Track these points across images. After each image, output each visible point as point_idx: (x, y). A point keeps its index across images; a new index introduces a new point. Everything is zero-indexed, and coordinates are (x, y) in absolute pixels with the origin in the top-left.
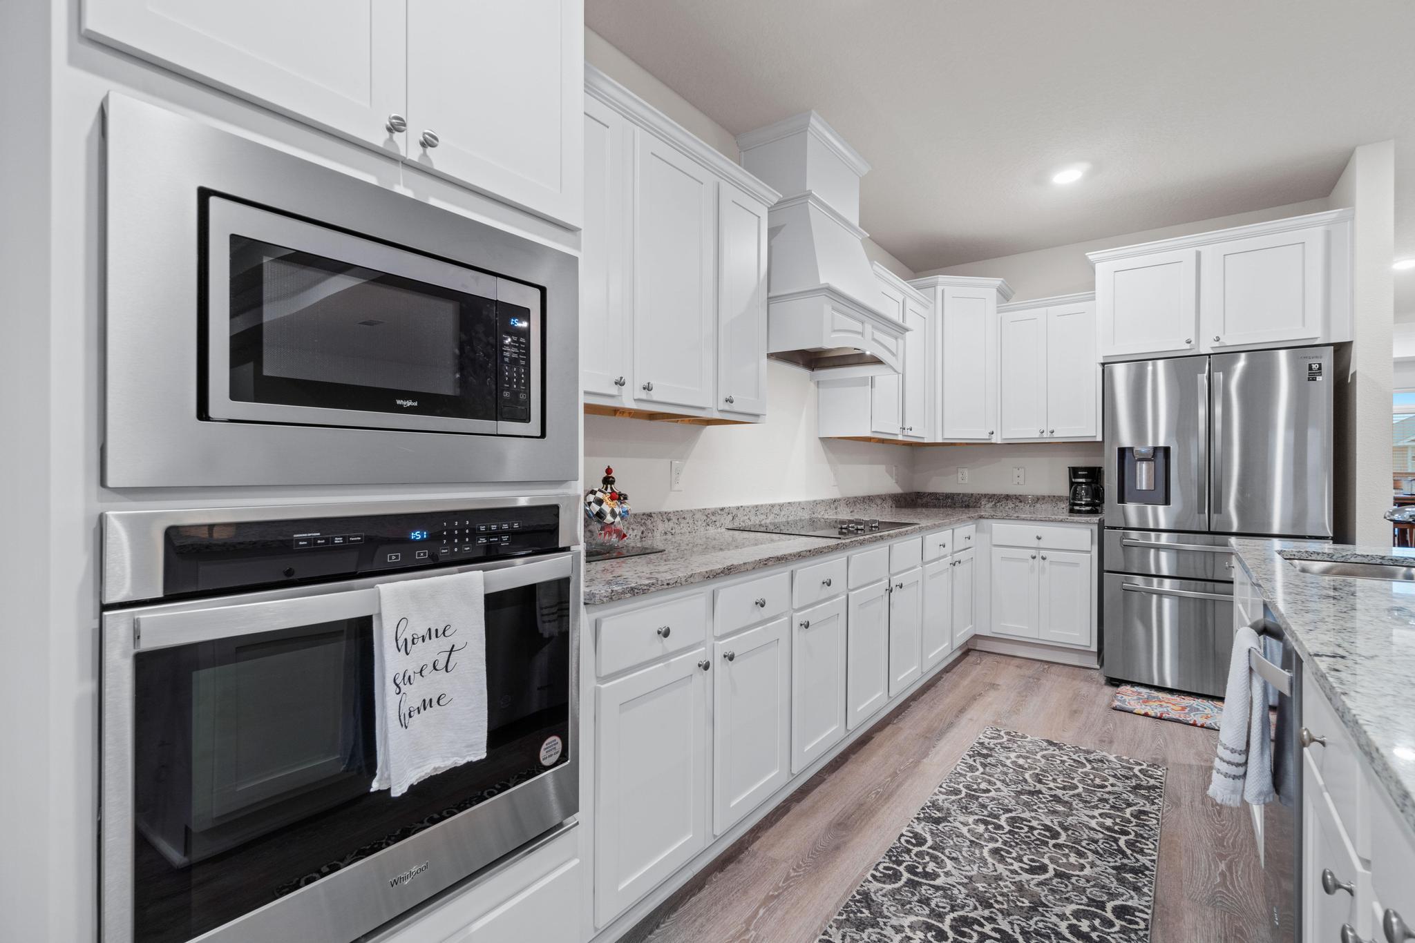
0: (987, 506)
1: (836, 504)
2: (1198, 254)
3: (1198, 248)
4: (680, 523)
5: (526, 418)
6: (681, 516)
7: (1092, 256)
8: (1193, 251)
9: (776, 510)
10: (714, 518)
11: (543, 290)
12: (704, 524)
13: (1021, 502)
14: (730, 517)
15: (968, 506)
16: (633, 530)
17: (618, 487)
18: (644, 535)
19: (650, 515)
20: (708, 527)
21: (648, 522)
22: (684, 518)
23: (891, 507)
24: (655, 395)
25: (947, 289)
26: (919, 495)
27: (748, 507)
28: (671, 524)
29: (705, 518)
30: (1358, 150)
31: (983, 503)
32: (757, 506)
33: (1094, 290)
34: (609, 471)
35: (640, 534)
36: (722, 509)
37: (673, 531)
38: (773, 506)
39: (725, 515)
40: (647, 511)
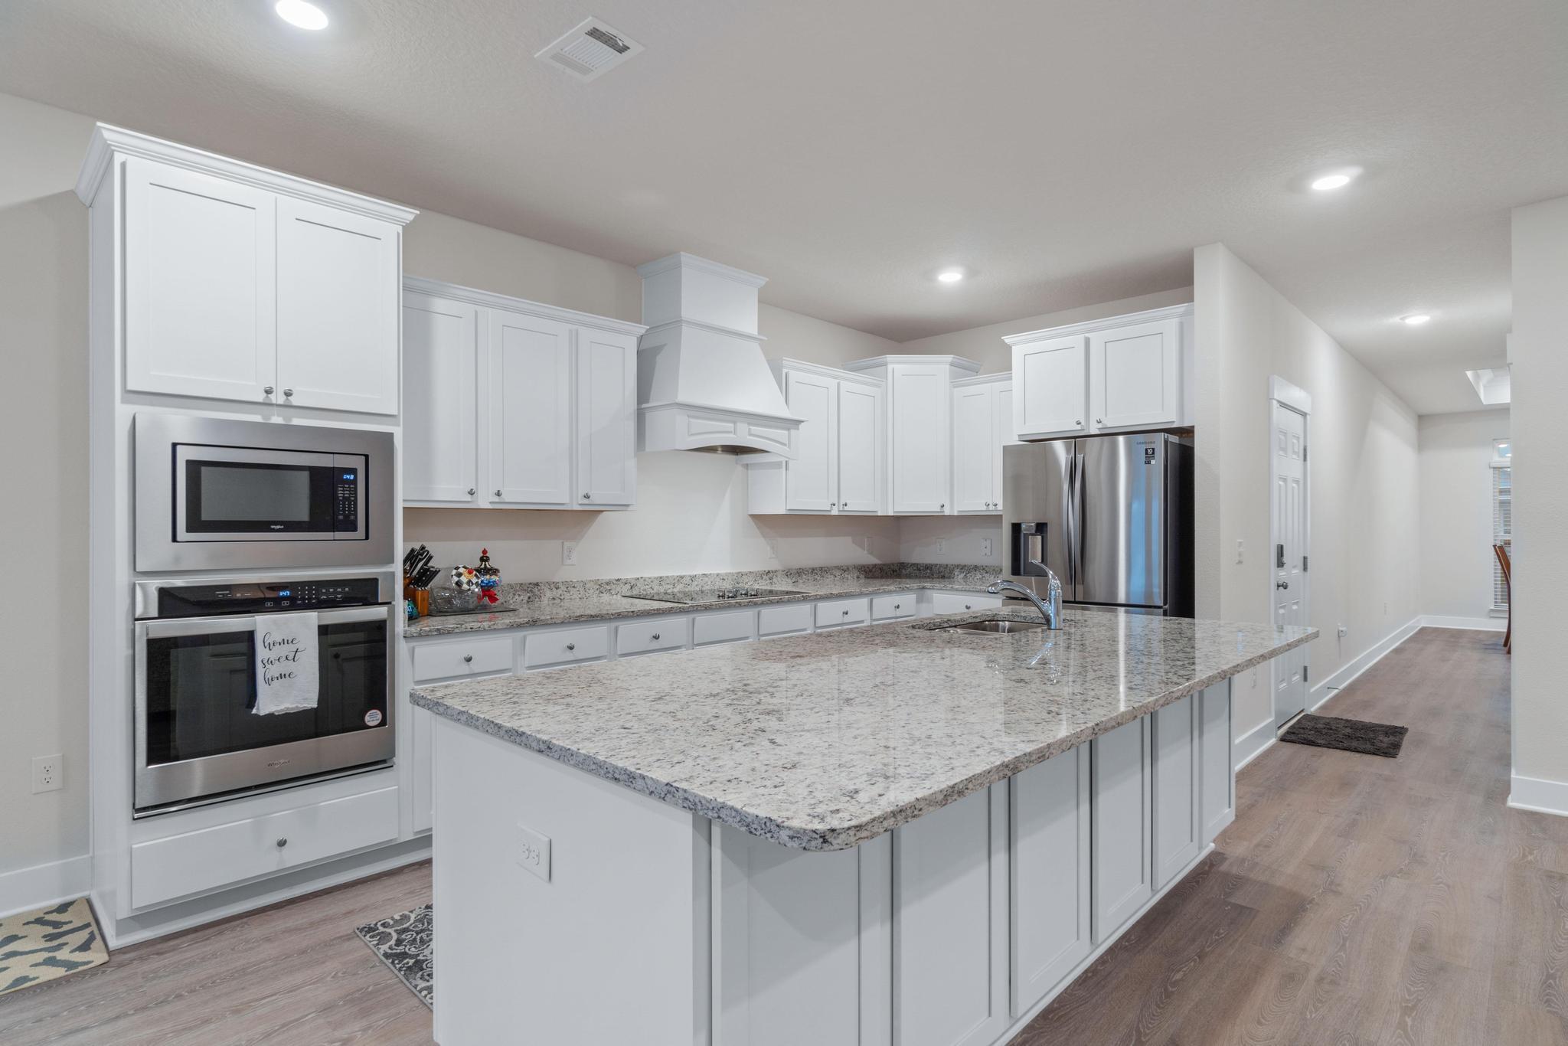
0: (959, 577)
1: (771, 575)
2: (1087, 341)
3: (1087, 335)
4: (569, 592)
5: (355, 529)
6: (570, 586)
7: (1008, 339)
8: (1081, 338)
9: (687, 580)
10: (608, 587)
11: (367, 456)
12: (598, 592)
13: (987, 573)
14: (628, 586)
15: (943, 577)
16: (519, 595)
17: (491, 564)
18: (531, 599)
19: (537, 584)
20: (601, 595)
21: (536, 590)
22: (574, 587)
23: (858, 577)
24: (506, 497)
25: (896, 366)
26: (903, 566)
27: (650, 578)
28: (560, 592)
29: (598, 587)
30: (1195, 251)
31: (956, 574)
32: (661, 578)
33: (1011, 370)
34: (485, 552)
35: (527, 598)
36: (618, 580)
37: (562, 597)
38: (682, 577)
39: (622, 585)
40: (535, 582)
